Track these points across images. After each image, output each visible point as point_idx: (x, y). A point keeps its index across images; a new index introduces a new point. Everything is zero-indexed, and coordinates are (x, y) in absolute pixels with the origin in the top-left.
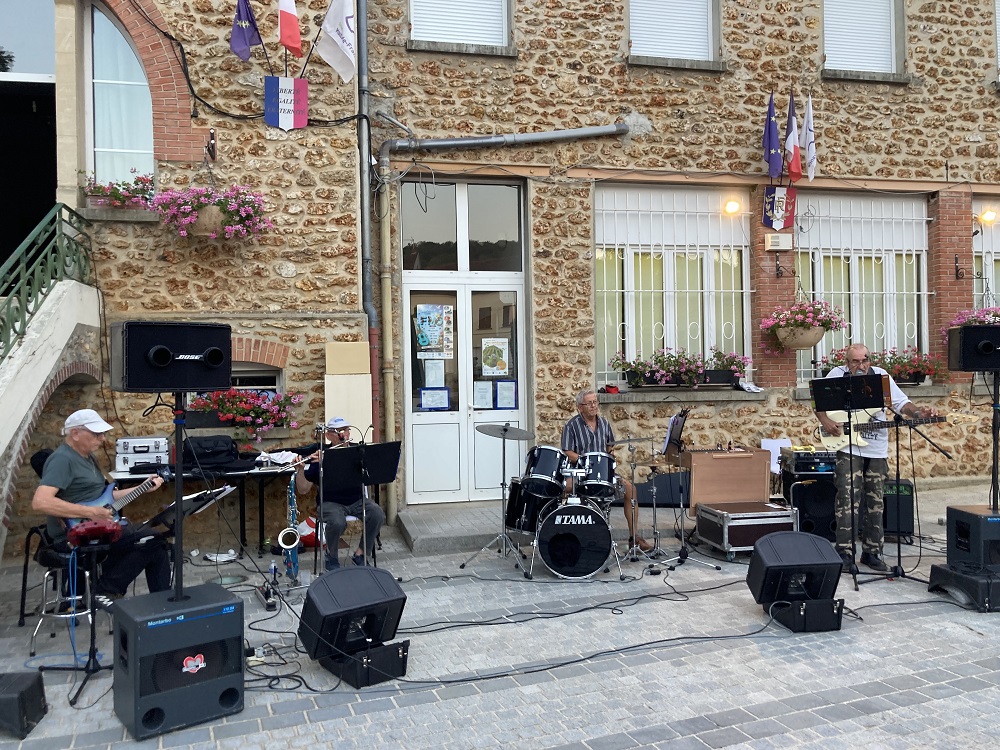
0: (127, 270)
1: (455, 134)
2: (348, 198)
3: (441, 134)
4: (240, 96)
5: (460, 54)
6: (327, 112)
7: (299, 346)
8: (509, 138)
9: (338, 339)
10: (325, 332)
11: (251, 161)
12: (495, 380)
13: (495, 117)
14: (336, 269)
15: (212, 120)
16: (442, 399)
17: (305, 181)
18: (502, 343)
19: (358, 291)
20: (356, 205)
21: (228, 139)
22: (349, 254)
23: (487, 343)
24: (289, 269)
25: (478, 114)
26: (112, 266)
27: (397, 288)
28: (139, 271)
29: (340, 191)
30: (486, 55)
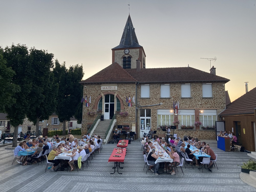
1: (145, 105)
3: (143, 105)
4: (127, 104)
5: (145, 98)
6: (133, 105)
7: (131, 124)
8: (149, 106)
9: (134, 123)
11: (127, 109)
12: (148, 127)
13: (148, 104)
14: (134, 117)
15: (125, 106)
16: (143, 128)
17: (131, 110)
18: (149, 123)
19: (135, 119)
23: (147, 123)
24: (130, 117)
26: (117, 117)
27: (139, 119)
28: (119, 118)
29: (134, 111)
30: (147, 98)
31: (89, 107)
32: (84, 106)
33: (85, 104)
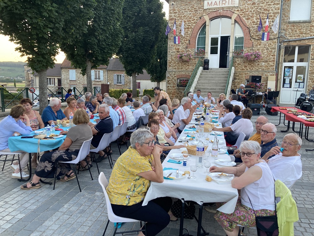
0: (239, 64)
1: (297, 38)
2: (275, 52)
3: (294, 38)
4: (258, 36)
5: (299, 22)
6: (272, 37)
7: (264, 76)
8: (307, 38)
9: (270, 75)
10: (268, 74)
11: (259, 46)
12: (299, 83)
13: (305, 34)
14: (271, 64)
15: (253, 40)
16: (288, 86)
17: (267, 49)
18: (302, 76)
19: (275, 67)
20: (276, 53)
21: (255, 43)
22: (274, 61)
23: (299, 76)
24: (264, 63)
25: (302, 33)
26: (236, 64)
27: (282, 66)
29: (273, 50)
30: (305, 22)
31: (180, 44)
32: (170, 43)
33: (172, 38)
